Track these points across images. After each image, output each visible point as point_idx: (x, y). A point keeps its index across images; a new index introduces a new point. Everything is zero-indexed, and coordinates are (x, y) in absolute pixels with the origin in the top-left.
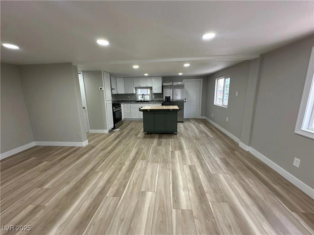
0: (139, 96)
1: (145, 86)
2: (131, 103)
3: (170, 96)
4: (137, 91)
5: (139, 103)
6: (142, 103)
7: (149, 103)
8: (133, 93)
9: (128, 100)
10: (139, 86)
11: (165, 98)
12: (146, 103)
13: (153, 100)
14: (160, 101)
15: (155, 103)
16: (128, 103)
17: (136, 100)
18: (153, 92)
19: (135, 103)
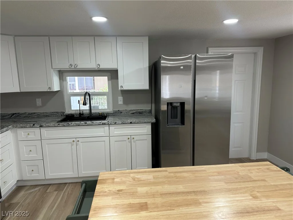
0: (72, 98)
1: (92, 65)
2: (41, 126)
3: (185, 102)
4: (64, 82)
5: (72, 125)
6: (85, 123)
7: (111, 124)
8: (49, 90)
9: (36, 113)
10: (73, 67)
11: (166, 109)
12: (99, 125)
13: (119, 110)
14: (140, 113)
15: (131, 123)
16: (30, 127)
17: (64, 111)
18: (122, 87)
19: (59, 126)
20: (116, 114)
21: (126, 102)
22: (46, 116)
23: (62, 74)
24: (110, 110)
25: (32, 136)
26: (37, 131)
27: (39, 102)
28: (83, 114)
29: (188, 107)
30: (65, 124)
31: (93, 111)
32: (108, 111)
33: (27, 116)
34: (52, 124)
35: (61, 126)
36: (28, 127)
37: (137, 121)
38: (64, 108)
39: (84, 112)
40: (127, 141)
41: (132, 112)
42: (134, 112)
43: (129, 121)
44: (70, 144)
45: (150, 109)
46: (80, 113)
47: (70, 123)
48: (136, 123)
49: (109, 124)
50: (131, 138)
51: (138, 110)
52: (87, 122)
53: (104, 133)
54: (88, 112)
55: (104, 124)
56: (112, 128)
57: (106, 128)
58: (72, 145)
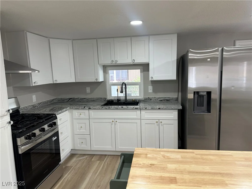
1: (129, 61)
2: (90, 109)
3: (211, 92)
4: (107, 75)
5: (112, 108)
6: (122, 107)
7: (142, 109)
8: (96, 81)
9: (86, 98)
10: (114, 63)
11: (193, 97)
12: (133, 109)
13: (149, 98)
14: (167, 100)
15: (159, 109)
16: (82, 109)
17: (106, 97)
18: (152, 78)
19: (102, 108)
20: (147, 100)
21: (155, 91)
22: (93, 101)
23: (105, 68)
24: (142, 97)
25: (82, 116)
26: (86, 112)
27: (88, 90)
28: (120, 100)
29: (215, 96)
30: (107, 107)
31: (127, 98)
32: (140, 98)
33: (79, 100)
34: (98, 107)
35: (104, 109)
36: (80, 109)
37: (165, 107)
38: (106, 95)
39: (121, 98)
40: (156, 124)
41: (159, 99)
42: (162, 99)
43: (158, 107)
44: (110, 123)
45: (177, 97)
46: (118, 99)
47: (110, 107)
48: (164, 109)
49: (140, 109)
50: (159, 122)
51: (166, 97)
52: (123, 106)
53: (137, 116)
54: (124, 98)
55: (137, 109)
56: (143, 112)
57: (138, 112)
58: (112, 124)
